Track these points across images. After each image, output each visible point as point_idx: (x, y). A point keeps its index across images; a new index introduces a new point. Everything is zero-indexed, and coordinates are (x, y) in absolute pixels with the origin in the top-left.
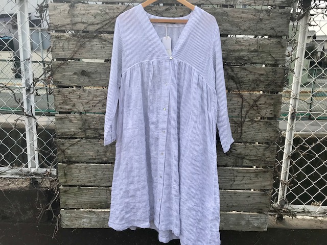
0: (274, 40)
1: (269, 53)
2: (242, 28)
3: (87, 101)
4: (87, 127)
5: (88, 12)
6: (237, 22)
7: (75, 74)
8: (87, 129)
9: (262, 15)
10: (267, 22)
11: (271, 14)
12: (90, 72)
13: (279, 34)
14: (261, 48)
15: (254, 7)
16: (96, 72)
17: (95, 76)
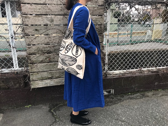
0: (100, 17)
1: (99, 21)
3: (38, 40)
4: (39, 50)
5: (36, 7)
7: (33, 30)
9: (96, 9)
10: (98, 11)
11: (99, 8)
13: (101, 15)
14: (96, 19)
15: (93, 6)
16: (41, 30)
17: (40, 31)
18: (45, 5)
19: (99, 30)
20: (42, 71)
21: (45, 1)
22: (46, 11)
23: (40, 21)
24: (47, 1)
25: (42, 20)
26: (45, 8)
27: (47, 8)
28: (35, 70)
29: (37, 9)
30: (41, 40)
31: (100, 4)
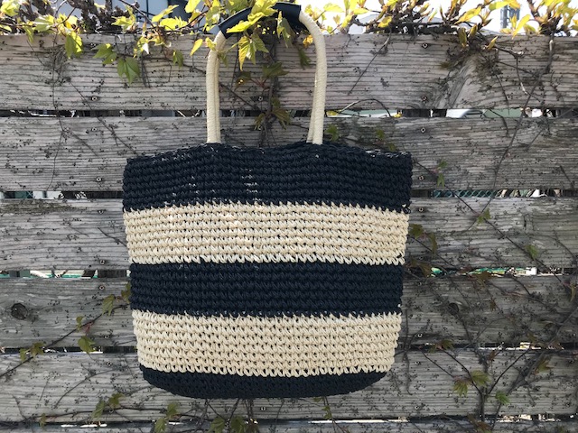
1: (556, 237)
2: (472, 170)
3: (29, 390)
5: (25, 139)
6: (459, 155)
9: (525, 136)
10: (543, 153)
11: (553, 131)
12: (38, 309)
14: (529, 226)
15: (505, 114)
16: (56, 307)
17: (50, 318)
18: (95, 120)
19: (553, 311)
21: (98, 90)
22: (101, 168)
23: (49, 243)
24: (113, 90)
25: (64, 231)
26: (94, 142)
27: (111, 142)
29: (26, 154)
30: (49, 390)
31: (572, 94)
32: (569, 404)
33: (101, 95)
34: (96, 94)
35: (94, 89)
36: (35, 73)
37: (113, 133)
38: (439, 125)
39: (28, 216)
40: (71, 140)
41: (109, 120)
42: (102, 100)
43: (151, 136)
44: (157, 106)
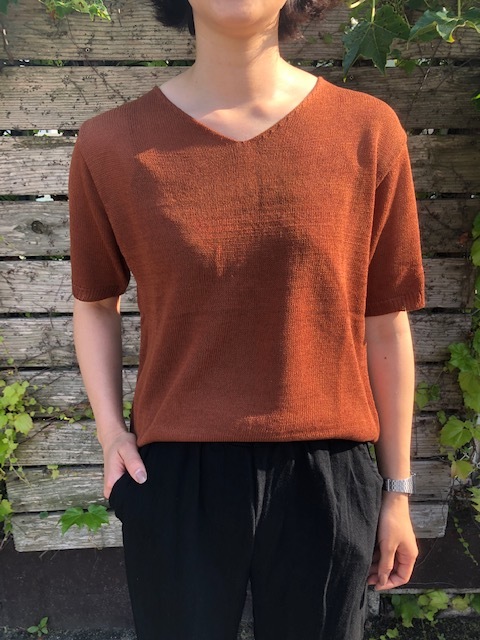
0: (461, 139)
1: (452, 167)
3: (49, 288)
4: (54, 344)
5: (33, 85)
7: (18, 228)
8: (55, 348)
9: (434, 83)
10: (447, 97)
12: (53, 225)
14: (432, 158)
16: (65, 224)
18: (89, 69)
19: (447, 227)
20: (73, 461)
21: (90, 42)
24: (102, 43)
26: (89, 88)
27: (102, 88)
28: (34, 458)
29: (35, 98)
30: (64, 288)
31: (472, 47)
32: (456, 300)
33: (93, 47)
34: (89, 46)
35: (87, 41)
36: (39, 27)
37: (104, 81)
38: (365, 73)
39: (40, 151)
40: (71, 86)
41: (101, 69)
42: (94, 51)
43: (135, 84)
44: (138, 57)
